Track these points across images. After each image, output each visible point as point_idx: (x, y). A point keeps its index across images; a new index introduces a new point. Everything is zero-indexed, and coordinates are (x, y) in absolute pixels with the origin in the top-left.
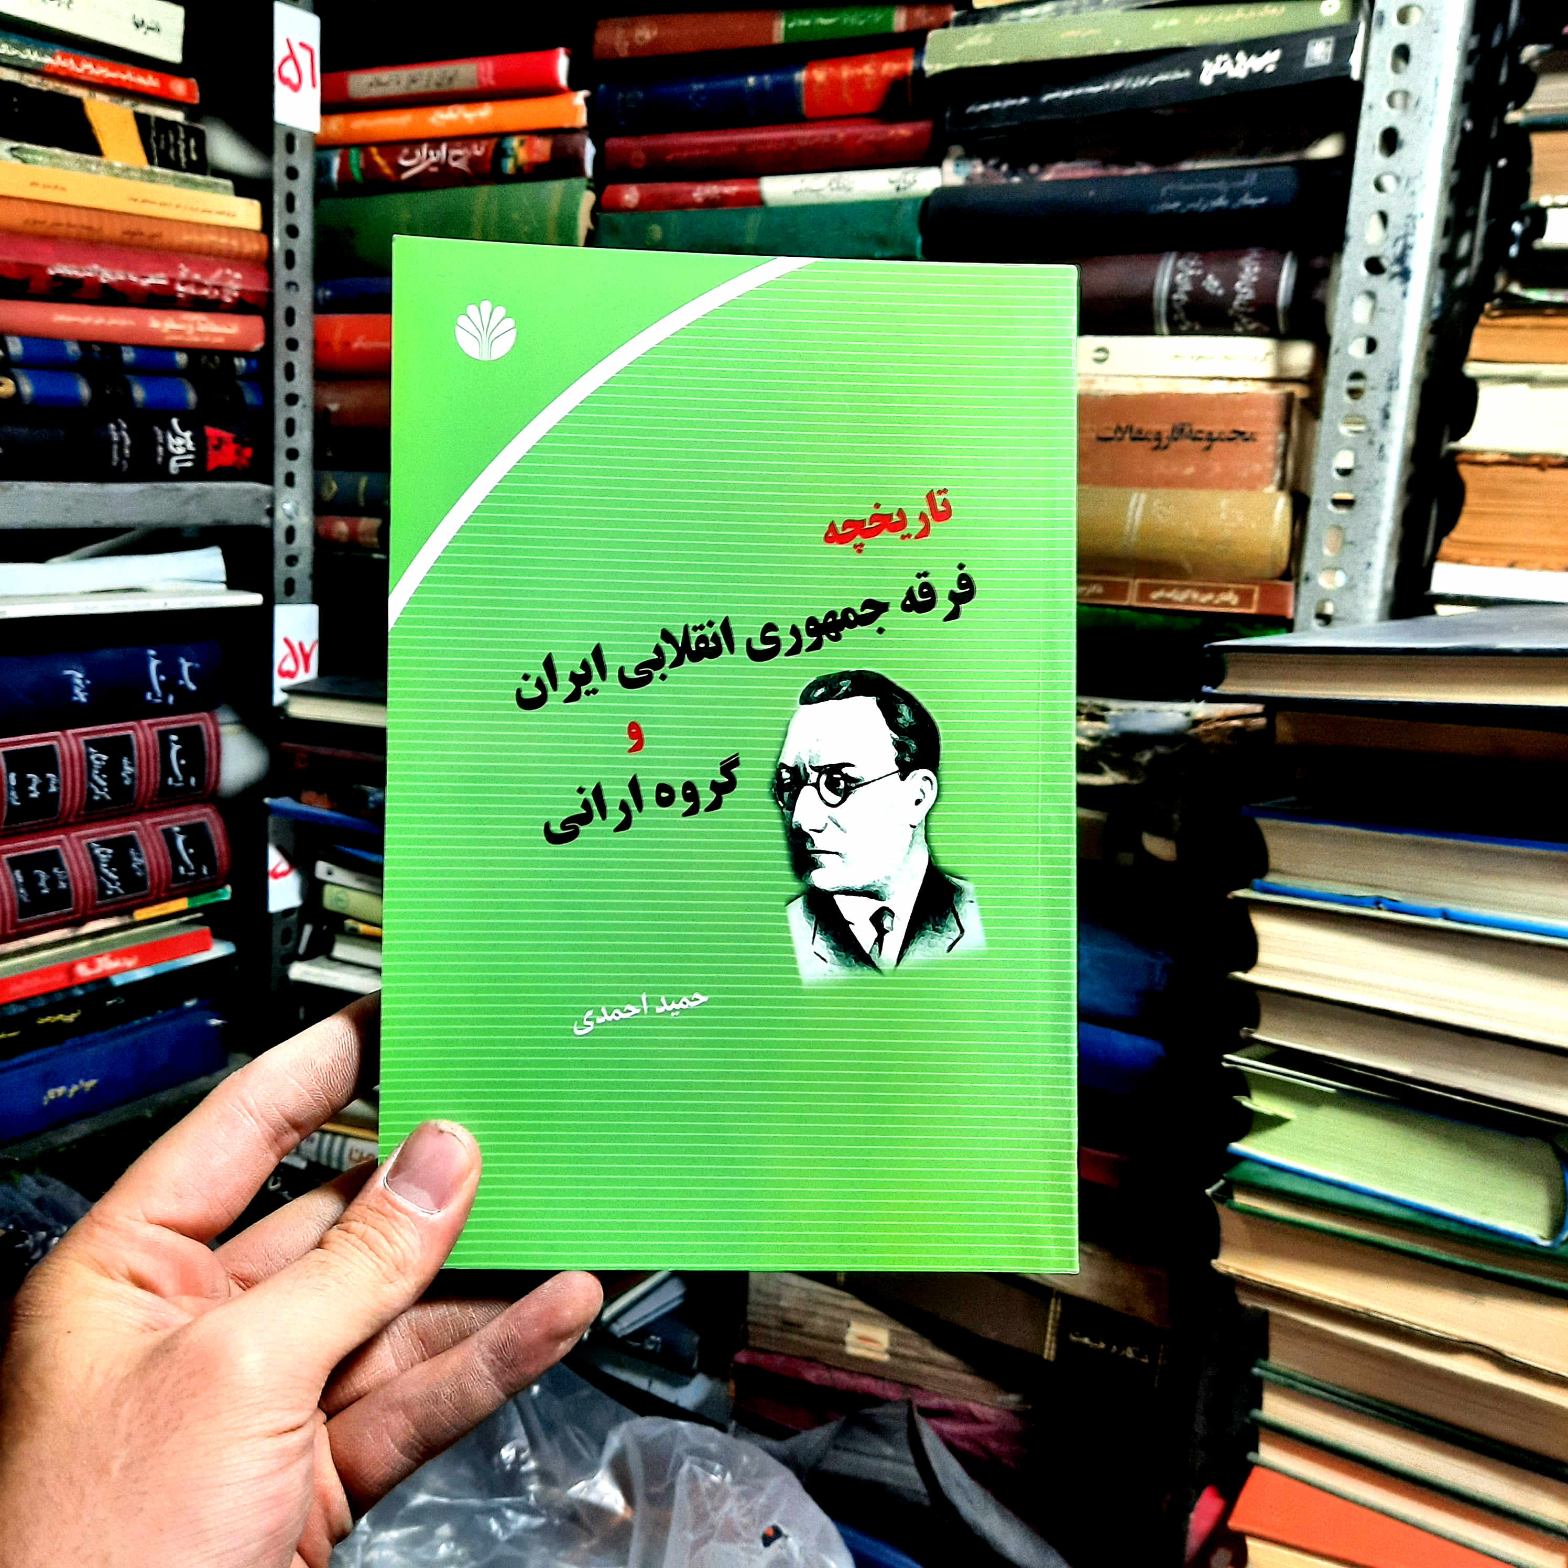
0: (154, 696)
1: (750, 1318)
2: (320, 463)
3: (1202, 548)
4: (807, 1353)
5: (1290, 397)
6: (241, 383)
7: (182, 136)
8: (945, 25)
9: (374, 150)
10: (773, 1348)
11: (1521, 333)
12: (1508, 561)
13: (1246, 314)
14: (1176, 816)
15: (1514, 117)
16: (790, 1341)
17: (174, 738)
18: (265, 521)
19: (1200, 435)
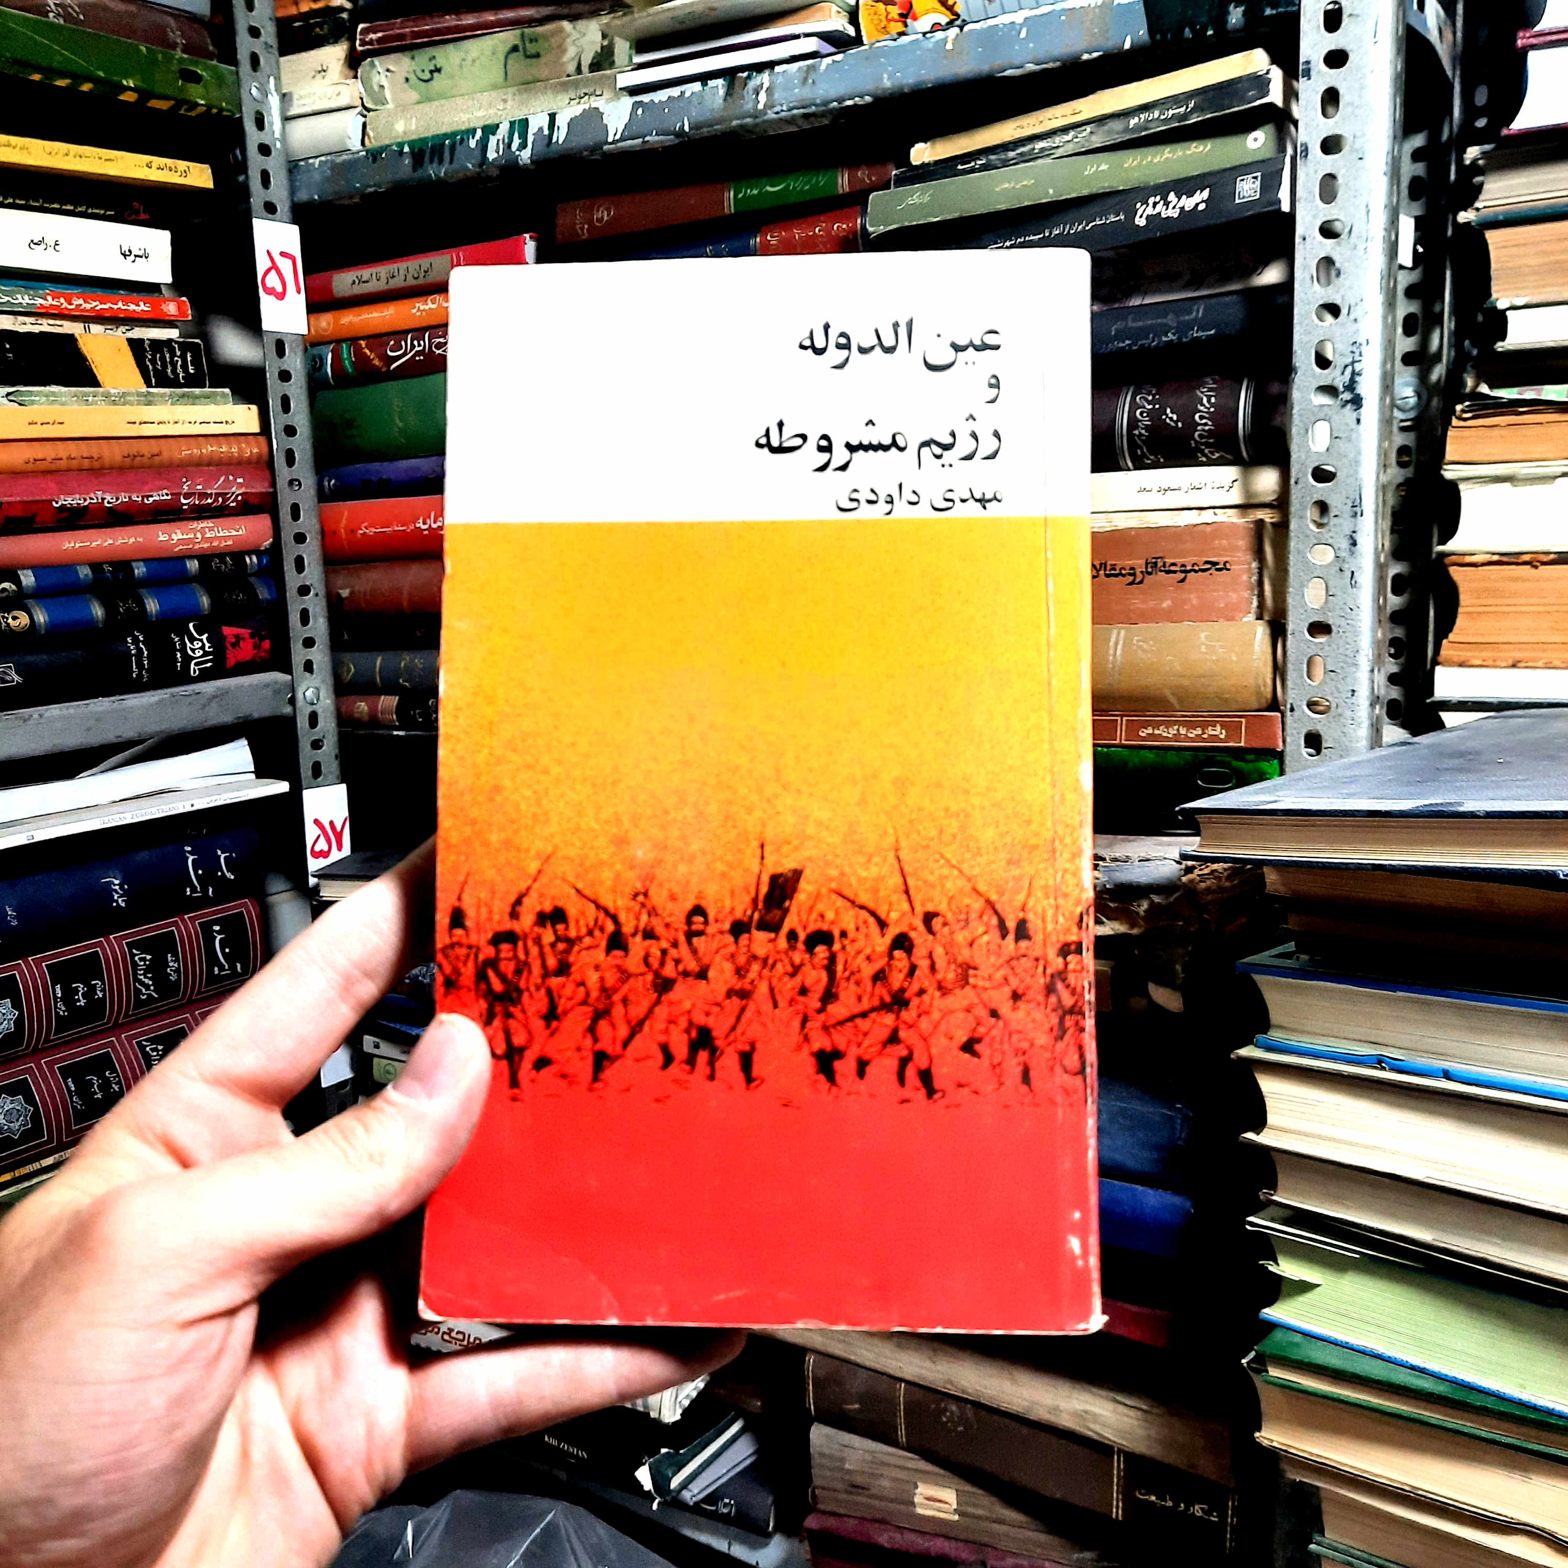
0: (194, 890)
1: (817, 1482)
2: (337, 646)
3: (1186, 682)
4: (878, 1516)
5: (1260, 523)
6: (252, 580)
7: (178, 353)
8: (887, 185)
9: (363, 344)
10: (842, 1511)
11: (1495, 432)
12: (1510, 662)
13: (1208, 445)
14: (1178, 968)
15: (1464, 217)
16: (857, 1504)
17: (217, 928)
18: (287, 710)
19: (1172, 568)
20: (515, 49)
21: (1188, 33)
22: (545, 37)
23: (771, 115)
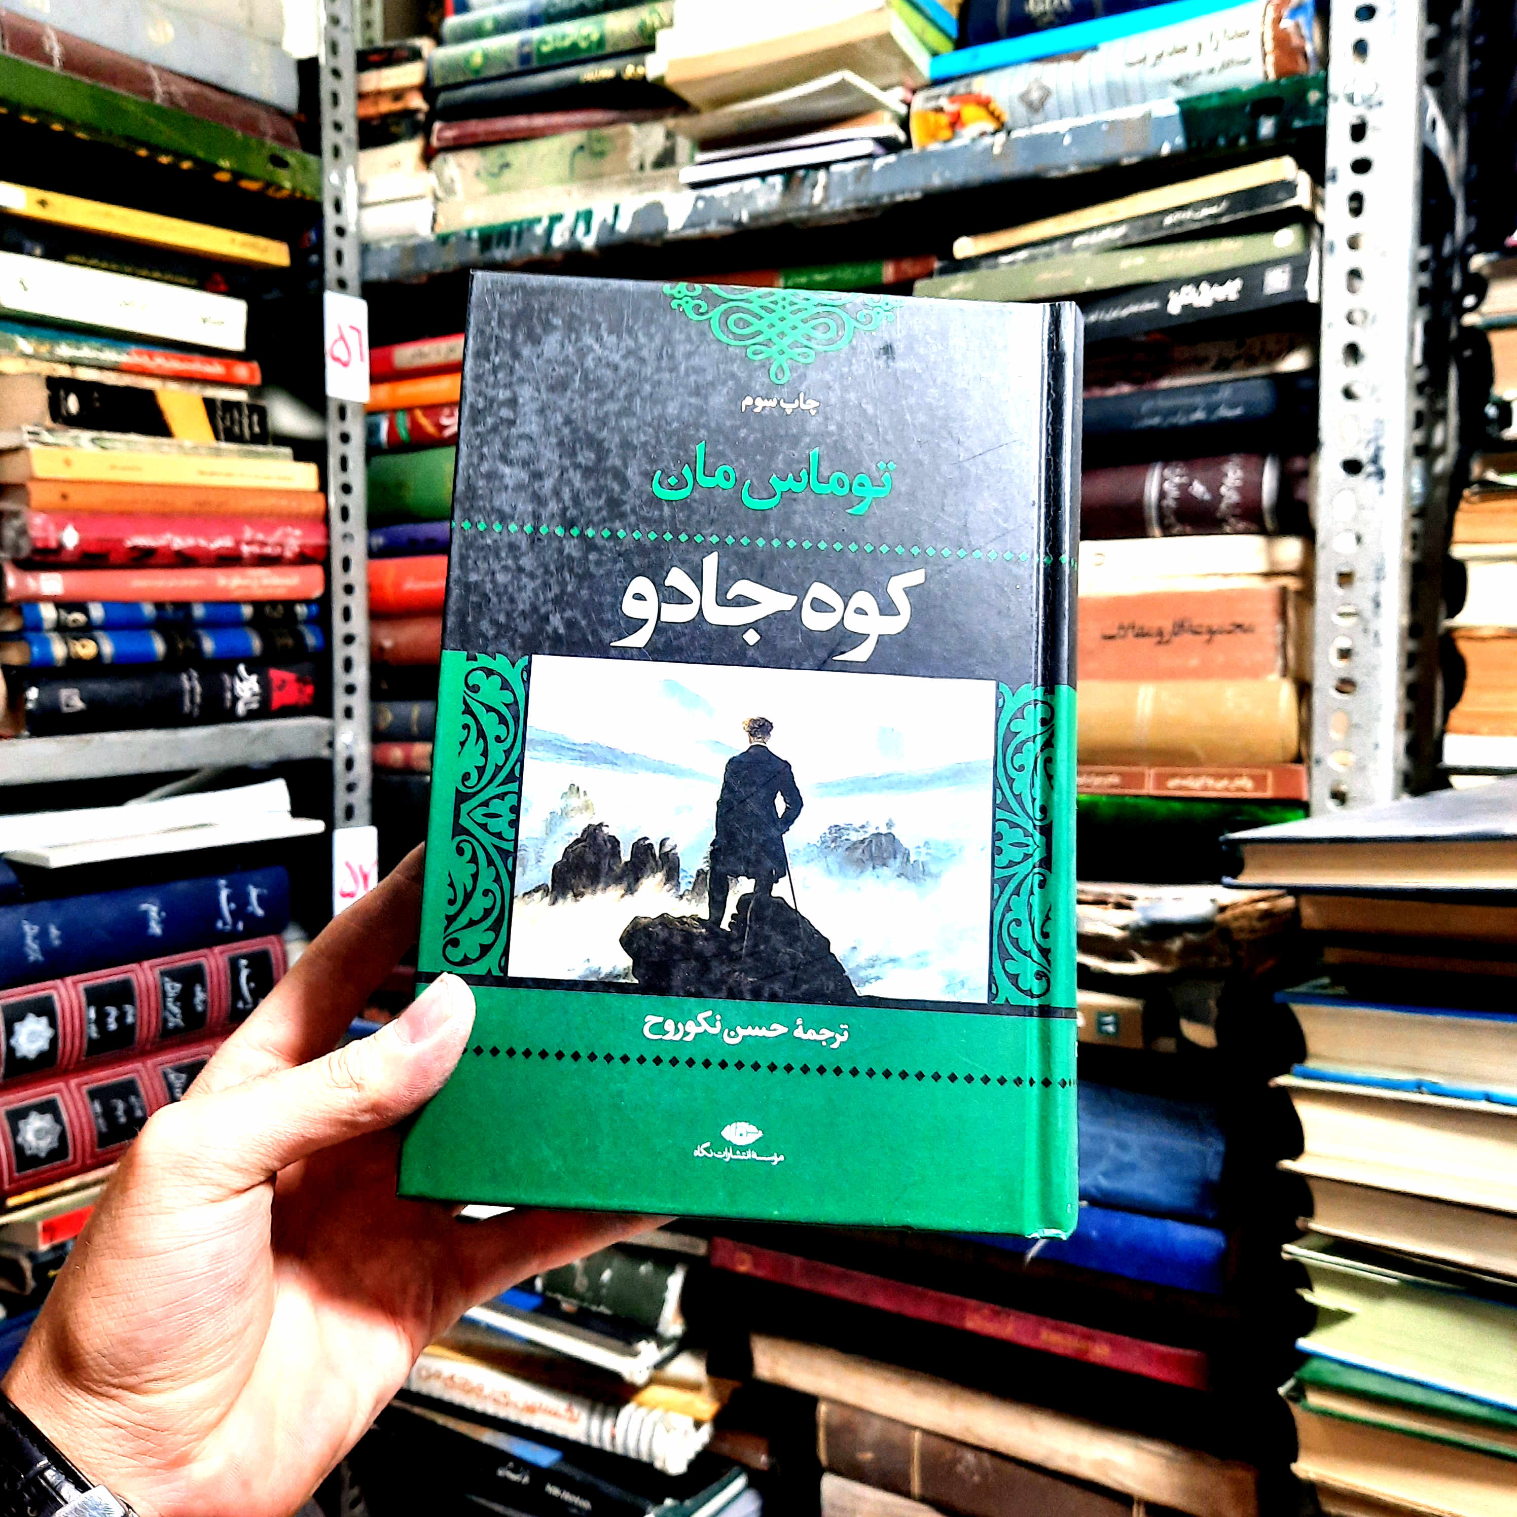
0: (225, 923)
2: (376, 695)
3: (1213, 736)
5: (1284, 591)
6: (302, 627)
7: (246, 413)
8: (930, 274)
9: (419, 414)
11: (1503, 515)
13: (1234, 516)
14: (1211, 1003)
15: (1470, 320)
17: (244, 962)
18: (325, 753)
19: (1200, 629)
20: (581, 148)
21: (1222, 141)
22: (610, 139)
23: (825, 208)
